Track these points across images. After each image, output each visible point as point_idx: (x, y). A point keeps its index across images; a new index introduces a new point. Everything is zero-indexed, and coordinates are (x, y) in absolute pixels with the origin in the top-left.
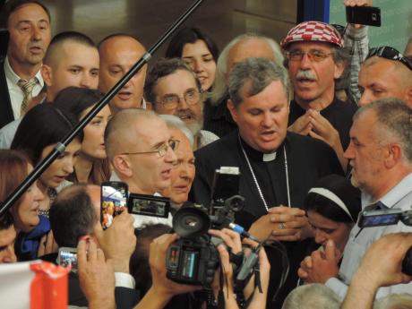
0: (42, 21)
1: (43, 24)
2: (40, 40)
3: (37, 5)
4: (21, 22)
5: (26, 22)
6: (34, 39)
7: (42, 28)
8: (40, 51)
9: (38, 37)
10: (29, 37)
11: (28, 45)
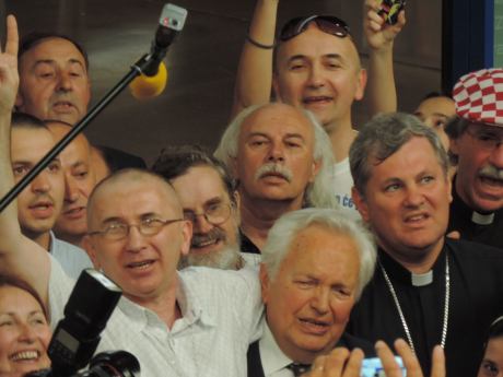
0: (73, 61)
1: (76, 68)
2: (71, 90)
3: (66, 41)
4: (39, 62)
5: (48, 62)
6: (61, 89)
7: (74, 75)
8: (72, 109)
9: (67, 85)
10: (52, 87)
11: (50, 99)
